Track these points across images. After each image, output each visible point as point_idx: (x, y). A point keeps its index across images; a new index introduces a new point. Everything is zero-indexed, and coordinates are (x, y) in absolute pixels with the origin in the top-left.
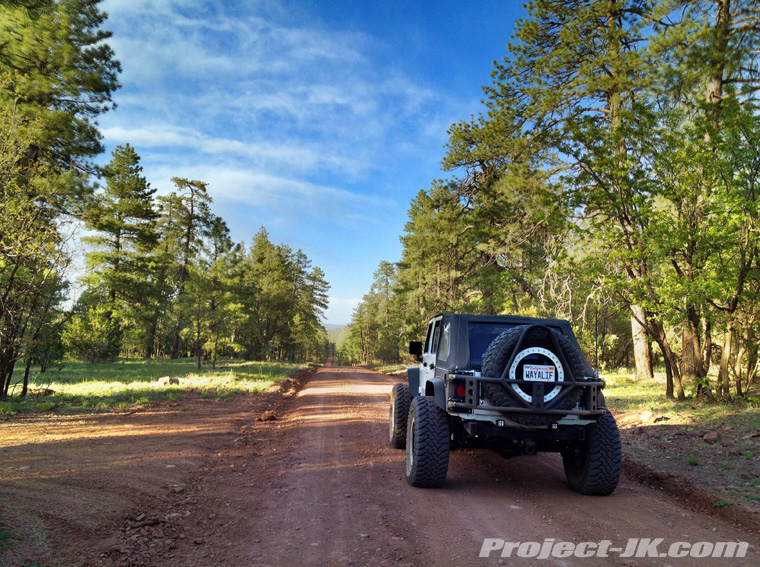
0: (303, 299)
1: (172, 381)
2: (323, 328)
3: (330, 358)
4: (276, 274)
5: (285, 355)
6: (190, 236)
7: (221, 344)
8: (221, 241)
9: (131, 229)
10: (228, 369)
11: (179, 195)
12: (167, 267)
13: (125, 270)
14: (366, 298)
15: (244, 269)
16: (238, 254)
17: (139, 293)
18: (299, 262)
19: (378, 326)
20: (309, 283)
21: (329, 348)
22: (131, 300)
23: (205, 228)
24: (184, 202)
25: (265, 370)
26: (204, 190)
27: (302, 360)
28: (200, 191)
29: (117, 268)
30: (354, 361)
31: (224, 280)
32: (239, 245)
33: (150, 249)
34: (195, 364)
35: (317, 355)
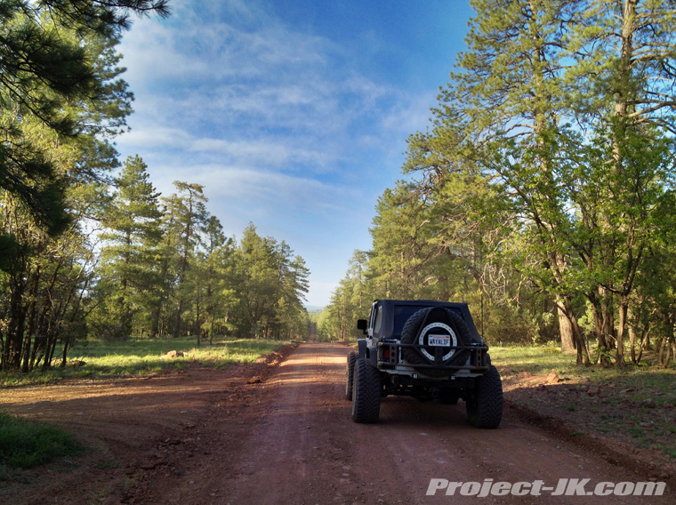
0: (287, 284)
1: (178, 354)
2: (305, 309)
3: (312, 336)
4: (263, 263)
5: (272, 334)
6: (189, 231)
7: (217, 324)
8: (216, 236)
9: (140, 226)
10: (223, 345)
11: (179, 196)
12: (170, 259)
13: (134, 262)
14: (342, 282)
15: (235, 259)
16: (230, 246)
17: (146, 281)
18: (283, 251)
19: (353, 307)
20: (292, 270)
21: (311, 326)
22: (140, 287)
23: (202, 225)
24: (183, 202)
25: (254, 346)
26: (201, 191)
27: (286, 338)
28: (198, 193)
29: (128, 260)
30: (332, 338)
31: (218, 270)
32: (231, 239)
33: (156, 244)
34: (195, 341)
35: (300, 333)
